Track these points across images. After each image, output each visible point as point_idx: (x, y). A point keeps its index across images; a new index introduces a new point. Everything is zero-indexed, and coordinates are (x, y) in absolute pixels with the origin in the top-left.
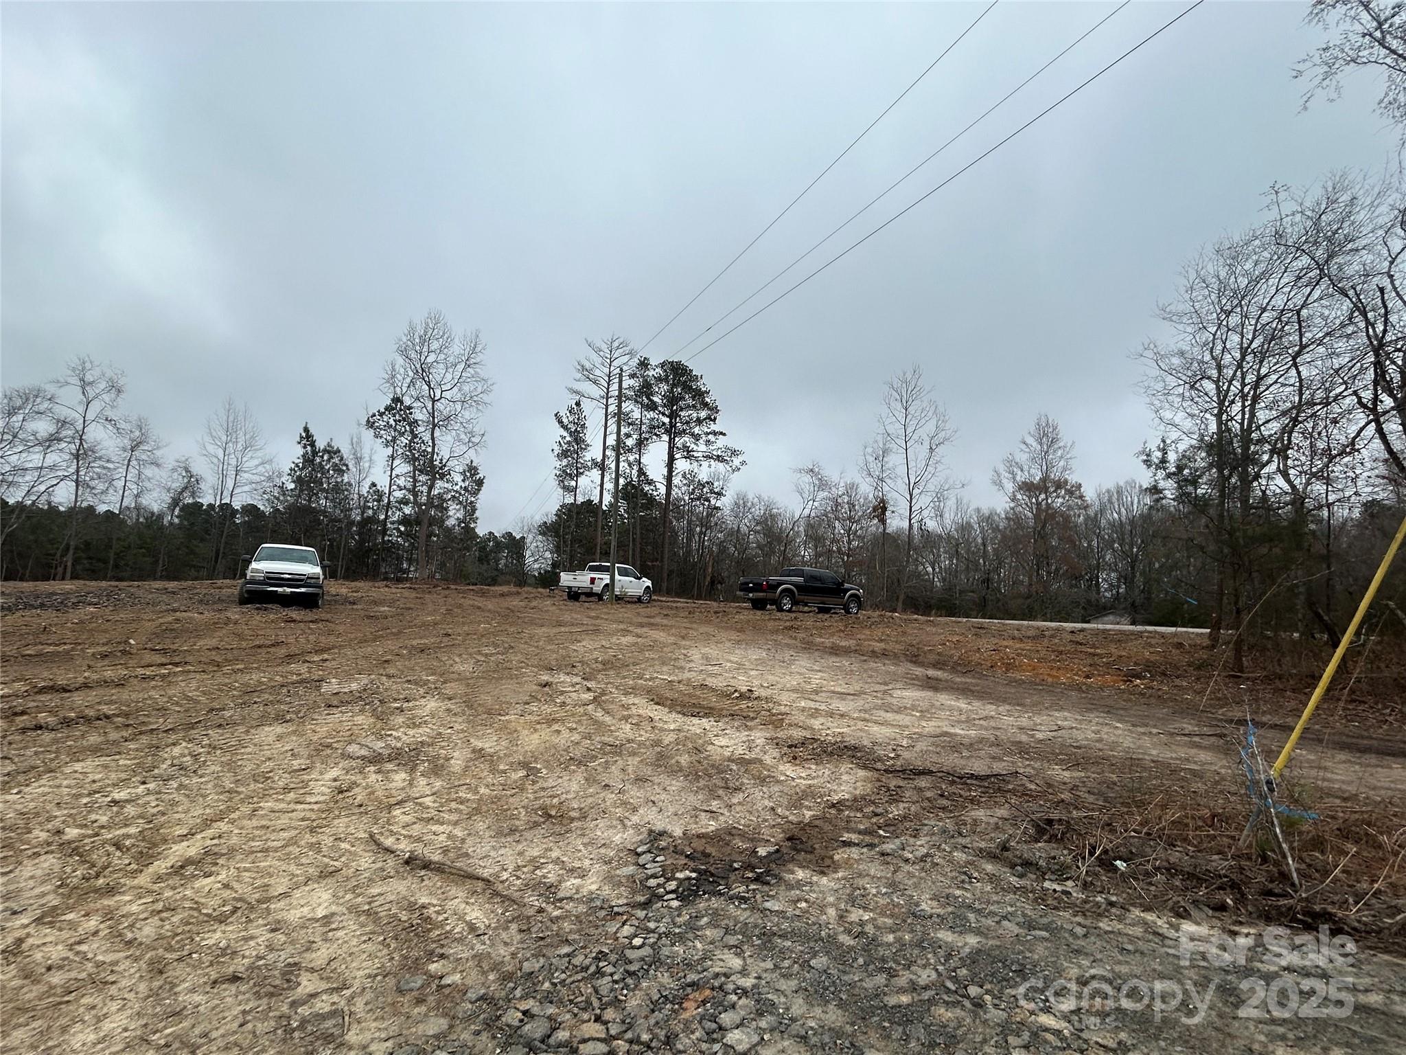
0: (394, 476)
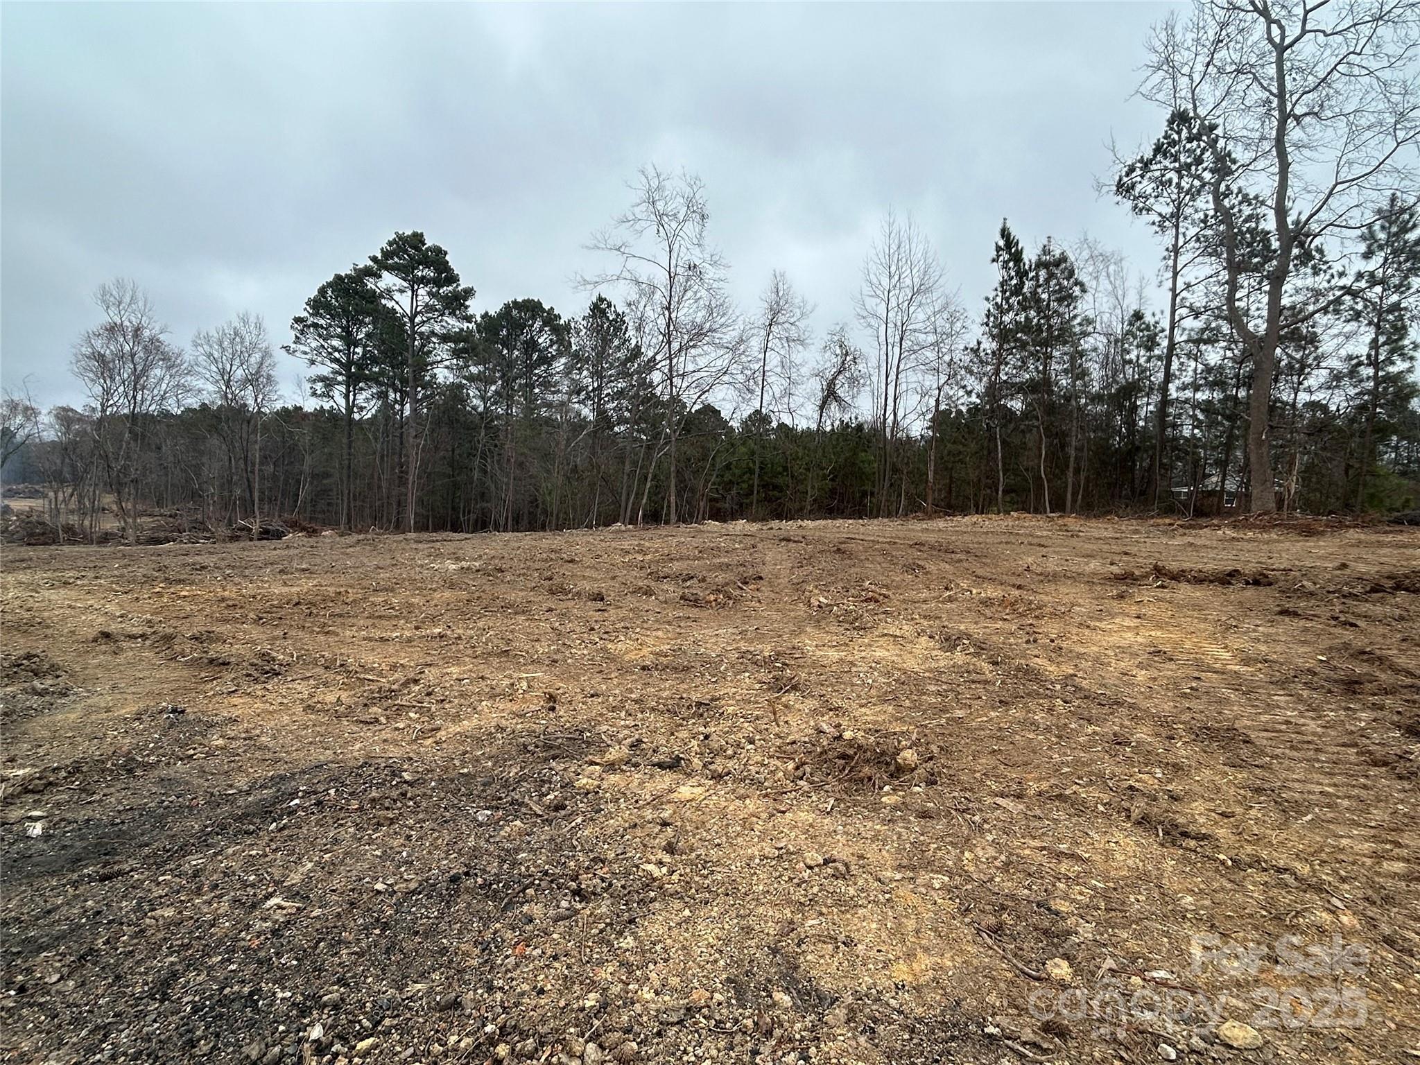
0: (1180, 285)
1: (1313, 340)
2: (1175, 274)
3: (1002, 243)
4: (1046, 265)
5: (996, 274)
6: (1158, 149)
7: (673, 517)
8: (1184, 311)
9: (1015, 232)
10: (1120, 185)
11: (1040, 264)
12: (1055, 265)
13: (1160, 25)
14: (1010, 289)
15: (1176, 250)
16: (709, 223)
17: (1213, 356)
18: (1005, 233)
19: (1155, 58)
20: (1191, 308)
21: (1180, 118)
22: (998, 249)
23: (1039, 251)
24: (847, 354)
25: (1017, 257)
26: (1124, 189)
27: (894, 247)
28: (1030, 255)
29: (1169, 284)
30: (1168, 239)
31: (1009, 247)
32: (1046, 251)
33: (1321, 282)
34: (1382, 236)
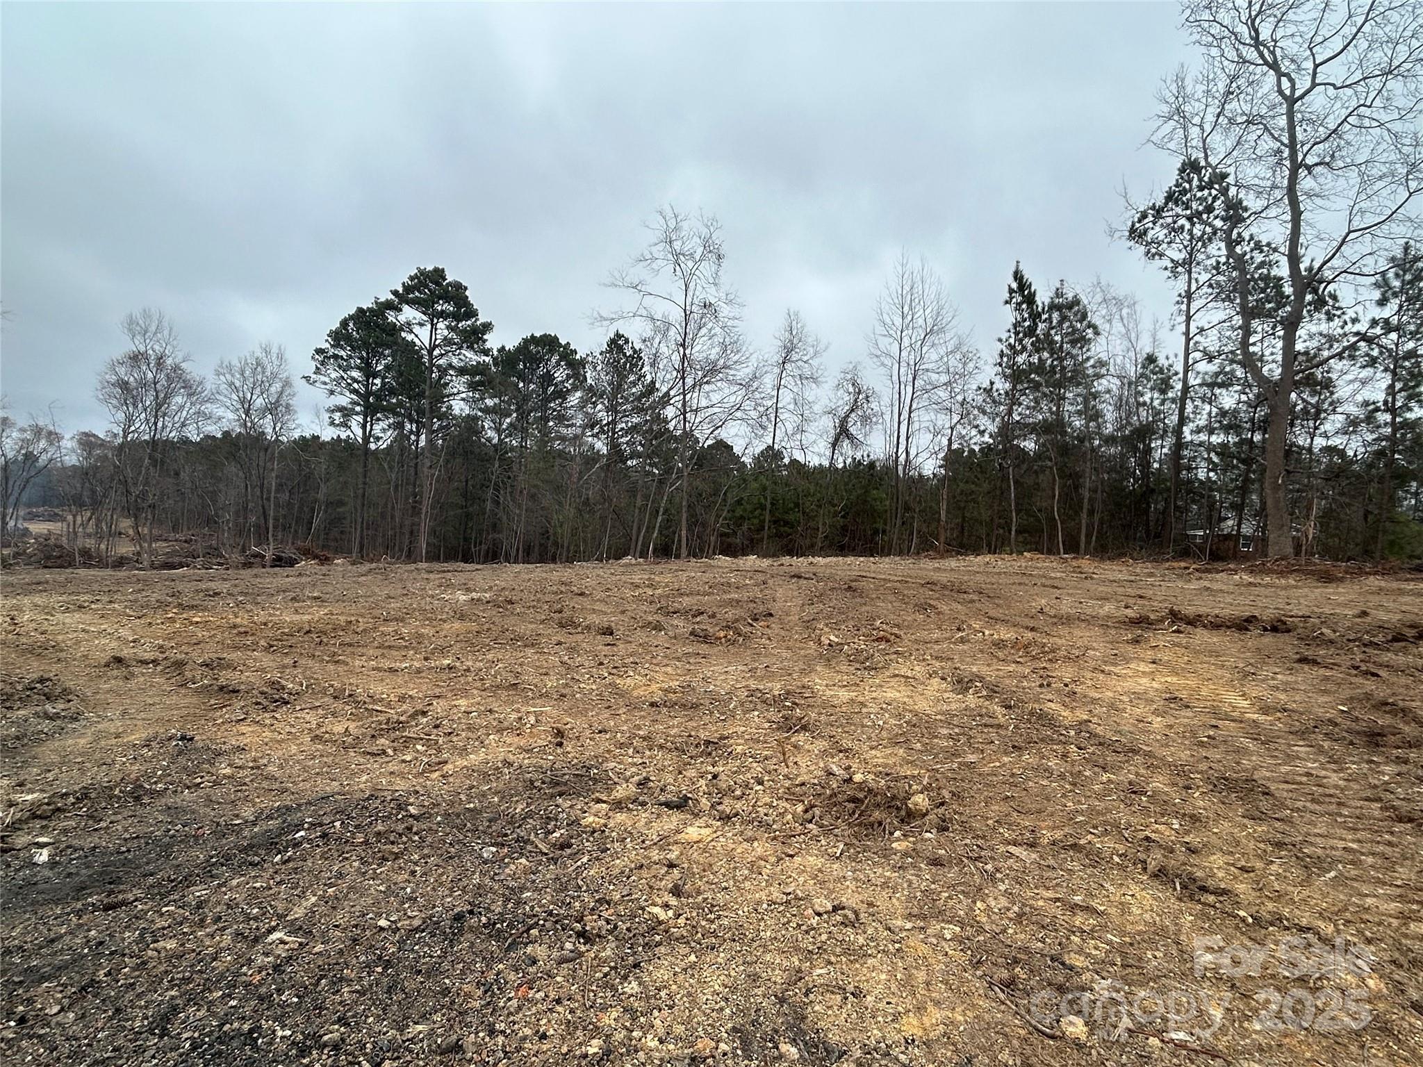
0: (1193, 330)
1: (1328, 384)
2: (1189, 318)
3: (1014, 286)
4: (1059, 308)
5: (1009, 316)
6: (1170, 197)
7: (684, 552)
8: (1198, 355)
9: (1028, 275)
10: (1132, 230)
11: (1053, 307)
12: (1067, 307)
13: (1171, 78)
14: (1024, 330)
15: (1189, 295)
16: (725, 263)
17: (1228, 399)
18: (1018, 276)
19: (1165, 109)
20: (1205, 352)
21: (1191, 167)
22: (1011, 291)
23: (1052, 294)
24: (859, 393)
25: (1030, 299)
26: (1136, 234)
27: (907, 288)
28: (1043, 297)
29: (1183, 328)
30: (1181, 285)
31: (1022, 290)
32: (1059, 294)
33: (1335, 327)
34: (1396, 284)
